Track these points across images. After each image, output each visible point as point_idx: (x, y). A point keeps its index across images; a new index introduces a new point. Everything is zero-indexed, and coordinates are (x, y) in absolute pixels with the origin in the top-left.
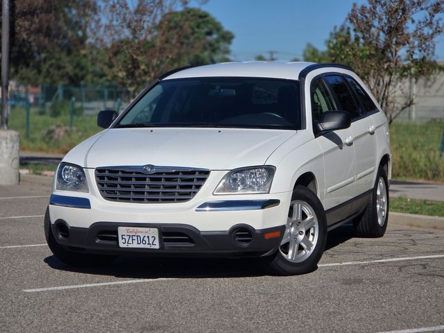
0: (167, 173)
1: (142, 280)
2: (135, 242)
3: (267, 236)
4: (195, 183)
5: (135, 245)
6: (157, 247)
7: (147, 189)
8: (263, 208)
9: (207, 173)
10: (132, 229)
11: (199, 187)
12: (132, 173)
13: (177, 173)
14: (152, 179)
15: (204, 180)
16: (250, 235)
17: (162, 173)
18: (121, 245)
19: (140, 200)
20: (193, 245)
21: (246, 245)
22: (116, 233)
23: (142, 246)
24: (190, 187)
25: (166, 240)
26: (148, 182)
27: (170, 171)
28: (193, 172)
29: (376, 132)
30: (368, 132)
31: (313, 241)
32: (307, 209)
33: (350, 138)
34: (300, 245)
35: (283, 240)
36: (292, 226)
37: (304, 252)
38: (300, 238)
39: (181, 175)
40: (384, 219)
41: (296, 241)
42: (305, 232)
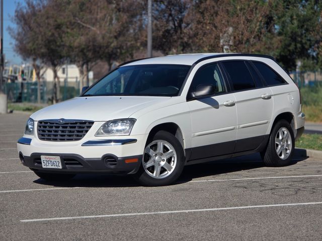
0: (71, 124)
1: (61, 188)
2: (50, 164)
3: (127, 162)
4: (85, 129)
5: (50, 167)
6: (61, 167)
7: (60, 133)
8: (123, 144)
9: (92, 123)
10: (47, 156)
11: (87, 131)
12: (53, 123)
13: (76, 123)
14: (63, 127)
15: (90, 127)
16: (115, 161)
17: (68, 124)
18: (44, 167)
19: (55, 140)
20: (82, 166)
21: (113, 167)
22: (40, 159)
23: (53, 167)
24: (82, 132)
25: (67, 164)
26: (61, 128)
27: (72, 122)
28: (85, 122)
29: (272, 97)
30: (261, 98)
31: (174, 165)
32: (168, 146)
33: (231, 102)
34: (162, 168)
35: (149, 164)
36: (156, 155)
37: (166, 172)
38: (163, 163)
39: (78, 125)
40: (288, 155)
41: (160, 165)
42: (167, 160)
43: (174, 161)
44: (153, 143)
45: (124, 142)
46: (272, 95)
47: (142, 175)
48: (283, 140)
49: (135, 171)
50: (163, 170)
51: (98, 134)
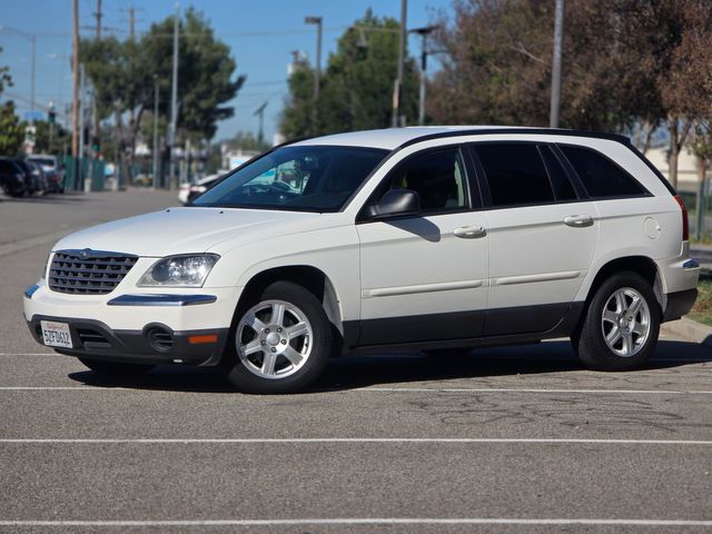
0: (102, 259)
2: (55, 339)
3: (193, 341)
4: (122, 271)
5: (55, 343)
6: (71, 346)
7: (80, 276)
8: (184, 304)
9: (134, 259)
10: (50, 323)
11: (123, 276)
12: (74, 258)
13: (108, 259)
14: (87, 266)
15: (129, 268)
17: (95, 259)
18: (46, 342)
20: (109, 345)
23: (60, 344)
24: (115, 276)
25: (84, 339)
27: (102, 257)
28: (123, 258)
29: (597, 224)
30: (563, 223)
31: (306, 354)
32: (296, 312)
33: (475, 228)
34: (281, 357)
35: (251, 348)
36: (267, 331)
37: (290, 367)
38: (281, 349)
39: (112, 262)
40: (638, 348)
41: (275, 351)
42: (291, 341)
43: (307, 345)
44: (263, 305)
45: (188, 300)
46: (597, 219)
47: (235, 369)
48: (627, 316)
49: (212, 361)
50: (282, 362)
51: (143, 282)
